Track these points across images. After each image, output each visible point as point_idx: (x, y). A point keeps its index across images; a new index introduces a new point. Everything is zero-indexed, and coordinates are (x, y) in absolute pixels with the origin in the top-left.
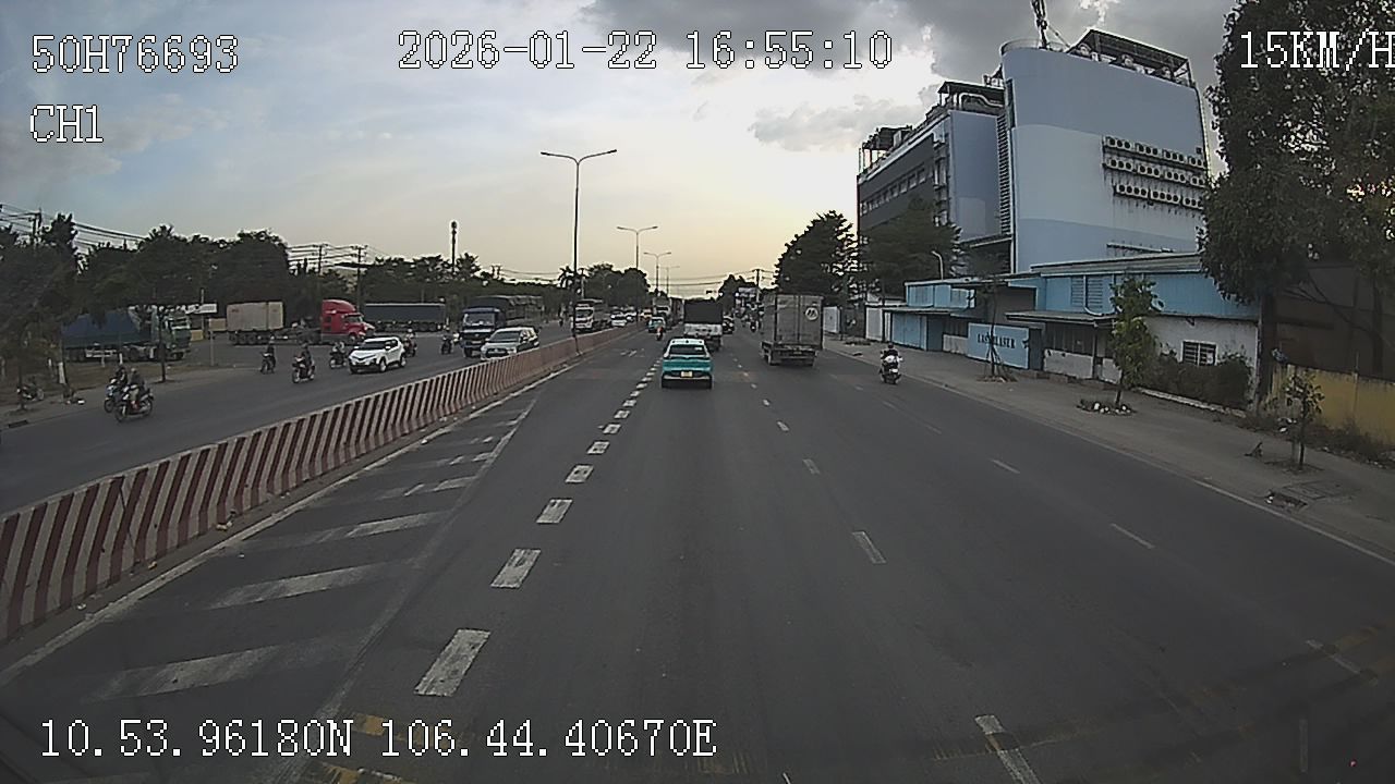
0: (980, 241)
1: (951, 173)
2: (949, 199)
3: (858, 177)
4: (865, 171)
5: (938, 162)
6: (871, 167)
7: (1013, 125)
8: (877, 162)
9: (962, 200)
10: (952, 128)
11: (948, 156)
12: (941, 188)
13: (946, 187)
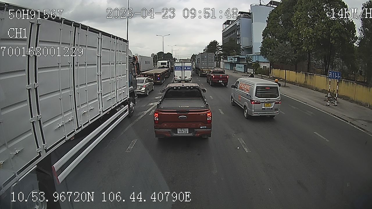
0: (247, 47)
1: (241, 32)
2: (240, 38)
3: (223, 31)
4: (224, 30)
5: (238, 29)
6: (225, 29)
7: (252, 22)
8: (227, 28)
9: (243, 38)
10: (241, 22)
11: (240, 28)
12: (238, 35)
13: (240, 35)
